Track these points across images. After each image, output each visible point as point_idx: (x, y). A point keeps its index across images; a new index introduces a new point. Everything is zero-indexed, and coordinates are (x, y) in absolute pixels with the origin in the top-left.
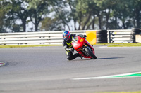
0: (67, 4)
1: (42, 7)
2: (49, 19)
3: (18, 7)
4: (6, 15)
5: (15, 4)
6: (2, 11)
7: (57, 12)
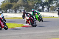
1: (50, 2)
2: (53, 6)
3: (40, 1)
4: (35, 5)
6: (33, 3)
7: (57, 4)
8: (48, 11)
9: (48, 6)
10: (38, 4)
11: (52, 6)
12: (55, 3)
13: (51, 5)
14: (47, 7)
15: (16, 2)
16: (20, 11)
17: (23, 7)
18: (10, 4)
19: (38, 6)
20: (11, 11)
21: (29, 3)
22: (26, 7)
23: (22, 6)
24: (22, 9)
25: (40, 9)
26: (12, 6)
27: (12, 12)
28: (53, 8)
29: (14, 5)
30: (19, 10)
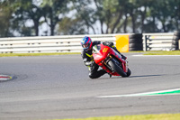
1: (60, 4)
3: (29, 4)
4: (14, 15)
6: (8, 9)
7: (78, 11)
8: (52, 34)
9: (51, 17)
11: (66, 18)
12: (72, 9)
14: (49, 20)
19: (21, 19)
25: (29, 28)
28: (68, 24)
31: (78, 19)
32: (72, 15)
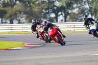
0: (86, 3)
1: (69, 5)
3: (52, 5)
4: (44, 11)
5: (50, 3)
6: (40, 7)
7: (80, 9)
8: (65, 21)
9: (64, 12)
10: (48, 9)
11: (73, 12)
12: (76, 7)
13: (70, 12)
14: (63, 14)
15: (12, 6)
16: (19, 21)
17: (24, 15)
18: (3, 10)
19: (48, 13)
20: (4, 21)
21: (34, 8)
22: (28, 14)
23: (22, 13)
24: (22, 17)
25: (52, 18)
26: (6, 13)
27: (6, 23)
28: (74, 16)
29: (10, 12)
30: (17, 19)
31: (79, 13)
32: (76, 11)
